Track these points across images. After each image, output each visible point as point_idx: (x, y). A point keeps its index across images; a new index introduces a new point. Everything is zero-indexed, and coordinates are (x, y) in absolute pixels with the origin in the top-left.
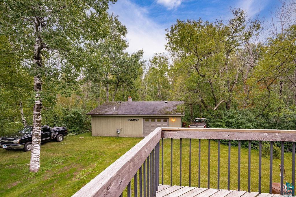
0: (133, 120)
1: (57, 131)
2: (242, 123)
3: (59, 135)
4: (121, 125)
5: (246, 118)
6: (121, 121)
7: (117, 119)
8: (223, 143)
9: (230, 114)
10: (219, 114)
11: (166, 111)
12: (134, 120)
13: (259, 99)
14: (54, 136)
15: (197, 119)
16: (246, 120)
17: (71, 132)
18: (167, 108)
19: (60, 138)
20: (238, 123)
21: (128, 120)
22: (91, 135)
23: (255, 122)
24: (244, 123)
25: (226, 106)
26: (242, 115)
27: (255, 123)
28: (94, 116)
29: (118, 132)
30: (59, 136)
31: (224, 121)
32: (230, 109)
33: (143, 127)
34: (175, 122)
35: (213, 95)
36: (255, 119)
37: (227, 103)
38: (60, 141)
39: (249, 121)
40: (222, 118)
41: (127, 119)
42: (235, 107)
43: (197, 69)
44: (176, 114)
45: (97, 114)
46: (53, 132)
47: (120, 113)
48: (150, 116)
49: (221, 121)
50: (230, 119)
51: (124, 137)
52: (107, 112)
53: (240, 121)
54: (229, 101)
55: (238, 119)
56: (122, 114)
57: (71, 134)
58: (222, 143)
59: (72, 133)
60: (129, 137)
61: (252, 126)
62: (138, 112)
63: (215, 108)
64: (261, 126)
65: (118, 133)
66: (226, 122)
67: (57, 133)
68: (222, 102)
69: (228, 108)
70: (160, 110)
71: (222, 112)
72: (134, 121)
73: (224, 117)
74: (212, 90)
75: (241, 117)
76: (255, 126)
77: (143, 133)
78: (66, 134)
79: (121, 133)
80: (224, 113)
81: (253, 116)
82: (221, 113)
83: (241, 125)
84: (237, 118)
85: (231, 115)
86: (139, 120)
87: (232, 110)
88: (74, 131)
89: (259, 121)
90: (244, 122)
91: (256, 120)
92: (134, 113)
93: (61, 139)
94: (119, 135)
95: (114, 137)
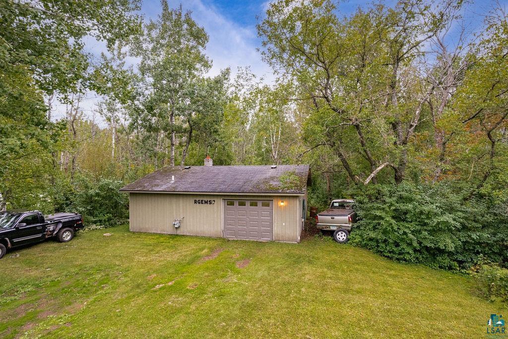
0: (204, 202)
1: (60, 222)
2: (429, 212)
3: (65, 230)
4: (181, 211)
5: (440, 203)
6: (181, 205)
7: (174, 200)
8: (388, 257)
9: (401, 193)
10: (379, 192)
11: (270, 185)
12: (206, 202)
13: (468, 162)
14: (54, 231)
15: (336, 202)
16: (440, 207)
17: (95, 222)
18: (272, 178)
19: (67, 236)
20: (421, 213)
21: (195, 202)
22: (128, 230)
23: (461, 211)
24: (435, 214)
25: (396, 176)
26: (431, 196)
27: (460, 213)
28: (133, 194)
29: (176, 226)
30: (65, 232)
31: (389, 207)
32: (404, 182)
33: (222, 216)
34: (285, 207)
35: (365, 151)
36: (462, 204)
37: (395, 169)
38: (65, 242)
39: (447, 210)
40: (384, 202)
41: (192, 200)
42: (415, 177)
43: (325, 98)
44: (288, 191)
45: (139, 189)
46: (53, 223)
47: (181, 188)
48: (235, 194)
49: (383, 209)
50: (404, 203)
51: (187, 236)
52: (158, 185)
53: (426, 208)
54: (401, 165)
55: (420, 204)
56: (184, 190)
57: (94, 226)
58: (386, 256)
59: (96, 226)
60: (196, 237)
61: (453, 222)
62: (215, 186)
63: (368, 180)
64: (474, 221)
65: (176, 228)
66: (395, 210)
67: (60, 226)
68: (383, 166)
69: (398, 179)
70: (258, 184)
71: (385, 189)
72: (206, 204)
73: (388, 200)
74: (362, 142)
75: (428, 199)
76: (461, 220)
77: (223, 228)
78: (81, 226)
79: (181, 228)
80: (390, 191)
81: (455, 198)
82: (382, 190)
83: (428, 218)
84: (417, 201)
85: (404, 194)
86: (216, 203)
87: (407, 185)
88: (100, 221)
89: (469, 210)
90: (435, 211)
91: (464, 207)
92: (206, 188)
93: (69, 238)
94: (179, 232)
95: (169, 235)
